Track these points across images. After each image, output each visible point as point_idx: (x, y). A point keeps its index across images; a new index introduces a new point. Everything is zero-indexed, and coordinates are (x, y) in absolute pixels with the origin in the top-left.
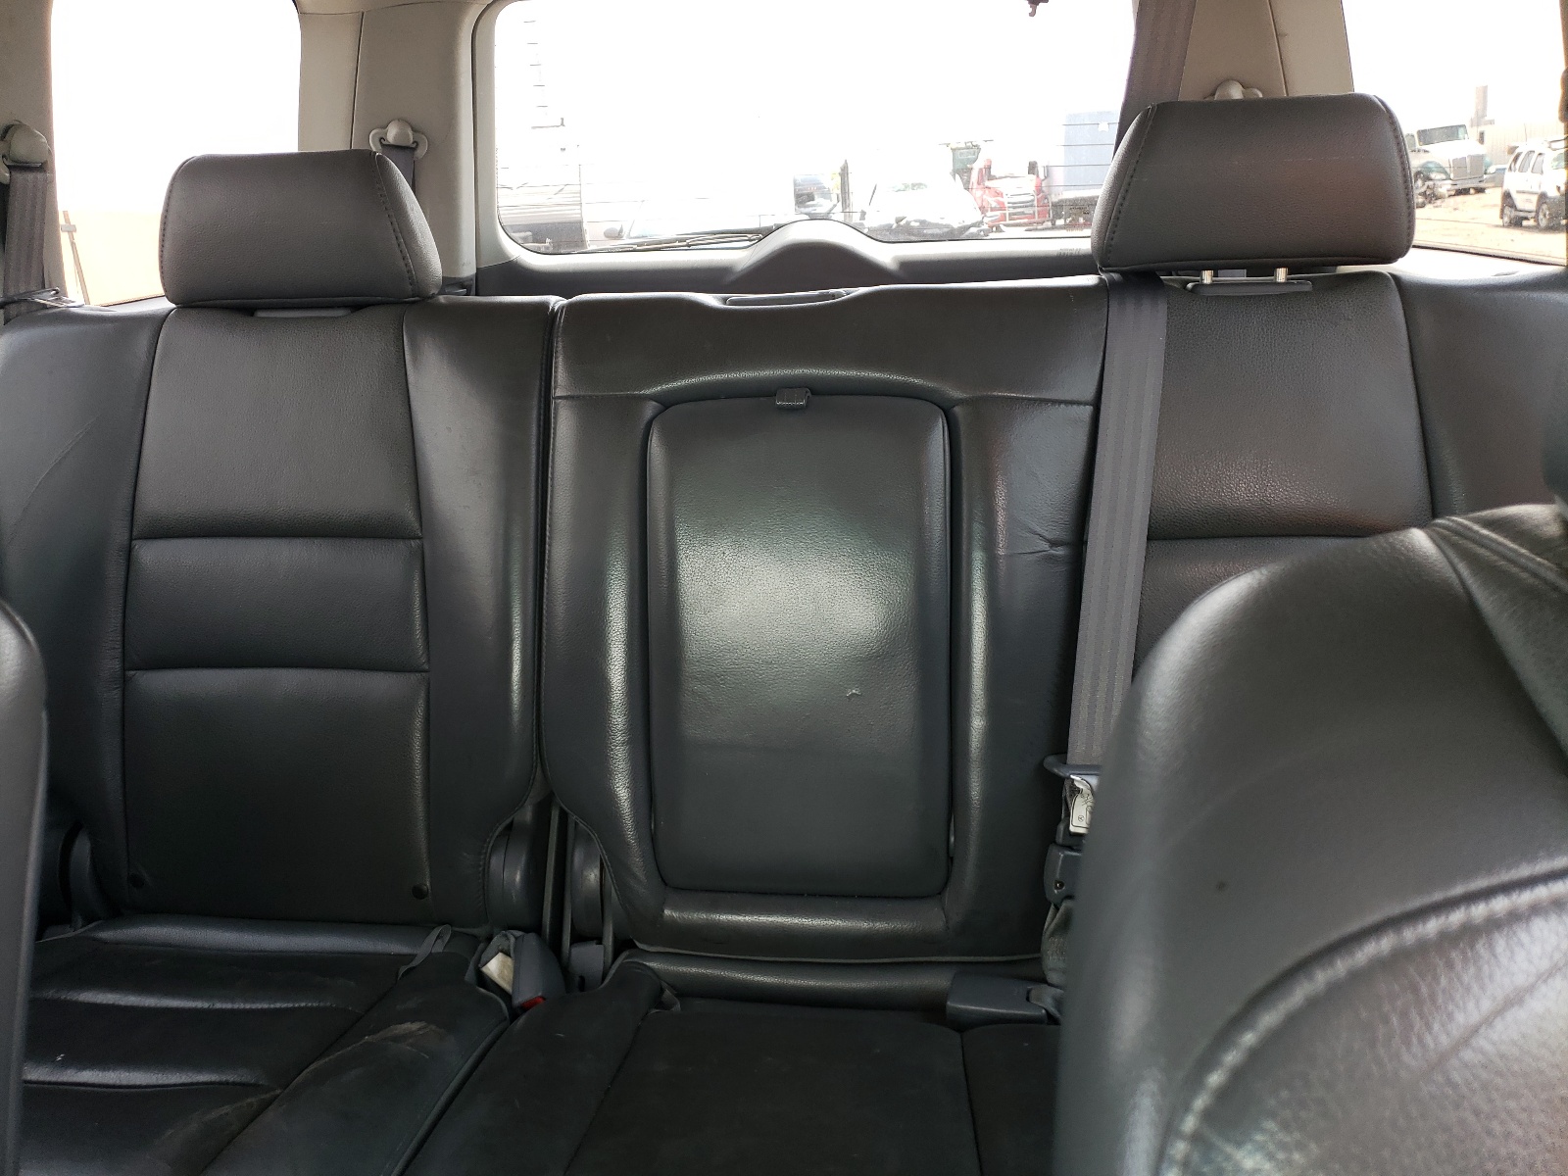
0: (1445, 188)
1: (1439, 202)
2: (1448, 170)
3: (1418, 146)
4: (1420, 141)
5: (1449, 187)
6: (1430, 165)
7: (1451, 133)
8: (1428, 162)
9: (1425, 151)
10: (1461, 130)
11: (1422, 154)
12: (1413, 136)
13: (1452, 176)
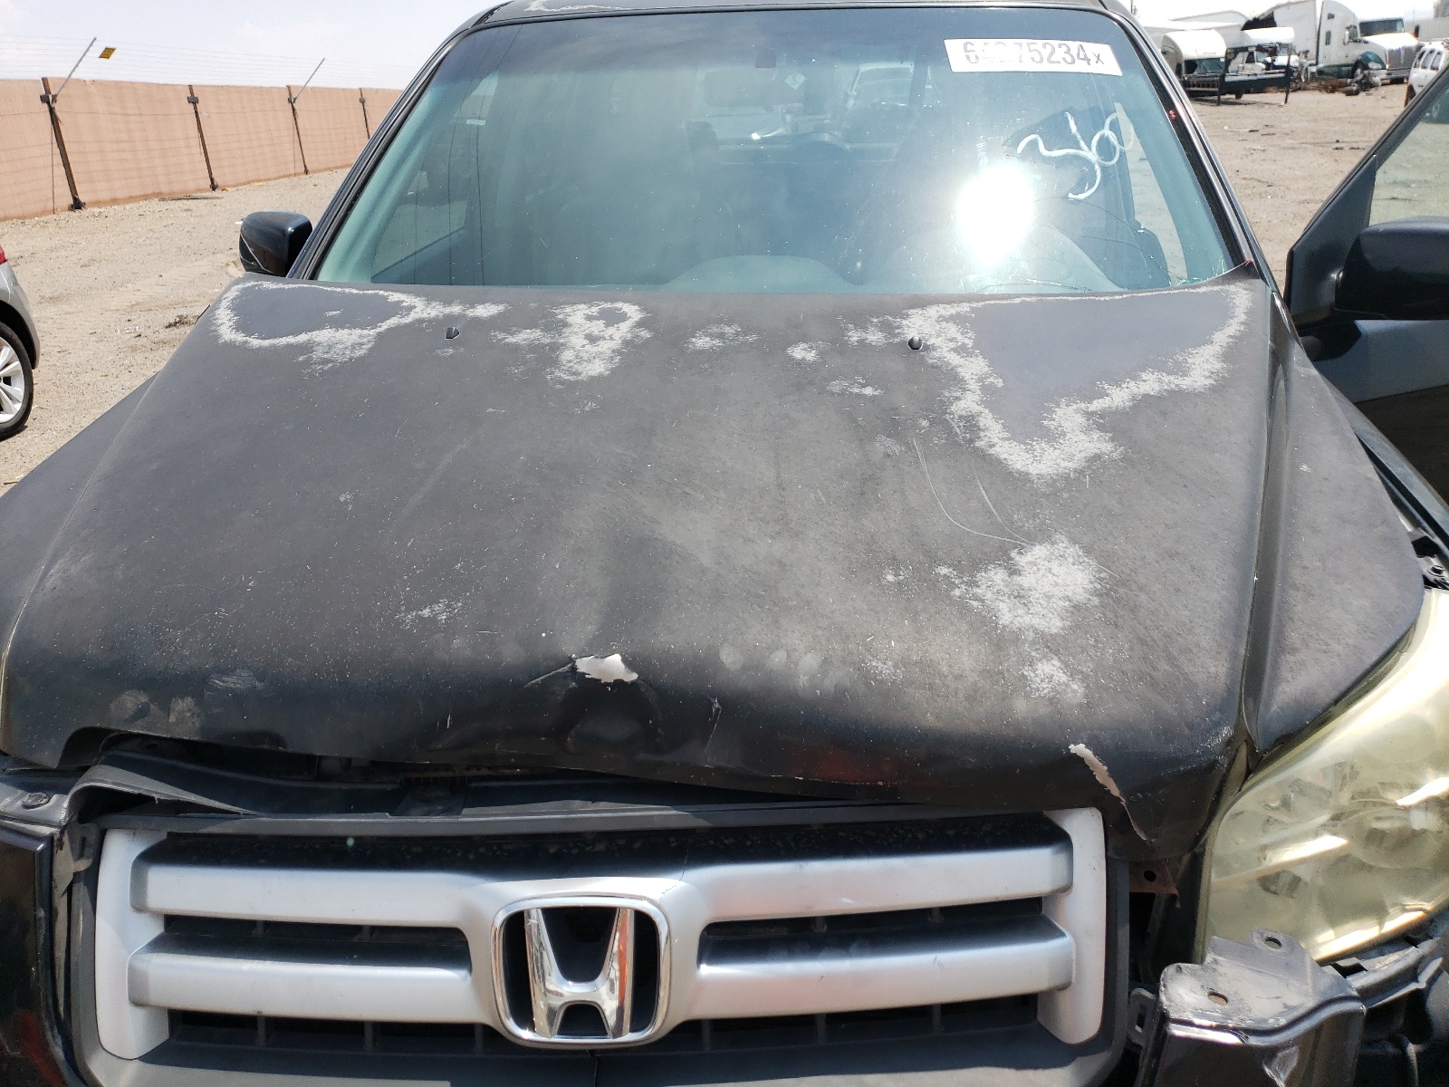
0: (1379, 76)
1: (1372, 90)
2: (1384, 60)
3: (1359, 37)
4: (1362, 32)
5: (1384, 76)
6: (1370, 56)
7: (1389, 26)
8: (1368, 52)
9: (1366, 42)
10: (1399, 25)
11: (1362, 45)
12: (1355, 27)
13: (1387, 67)
